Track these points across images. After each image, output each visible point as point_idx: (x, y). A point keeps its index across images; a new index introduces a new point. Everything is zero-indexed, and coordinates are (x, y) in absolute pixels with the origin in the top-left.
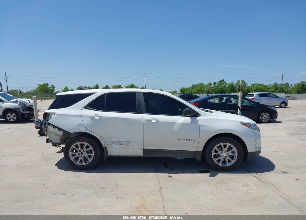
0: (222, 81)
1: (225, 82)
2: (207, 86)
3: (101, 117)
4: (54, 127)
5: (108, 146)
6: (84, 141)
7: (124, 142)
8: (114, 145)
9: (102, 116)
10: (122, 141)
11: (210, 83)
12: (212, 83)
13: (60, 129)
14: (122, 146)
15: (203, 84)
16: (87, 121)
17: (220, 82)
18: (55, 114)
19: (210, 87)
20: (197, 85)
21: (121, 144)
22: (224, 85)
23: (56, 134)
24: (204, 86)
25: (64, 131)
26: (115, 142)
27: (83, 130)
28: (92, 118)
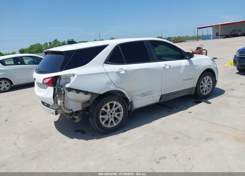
0: (56, 40)
1: (59, 41)
2: (44, 45)
3: (126, 71)
4: (78, 91)
5: (134, 100)
6: (114, 100)
7: (147, 93)
8: (139, 97)
9: (127, 69)
10: (145, 92)
11: (46, 43)
12: (48, 43)
13: (86, 93)
14: (146, 97)
15: (39, 44)
16: (114, 78)
17: (54, 42)
18: (73, 76)
19: (47, 47)
20: (35, 45)
21: (144, 95)
22: (58, 44)
23: (76, 101)
24: (41, 46)
25: (92, 94)
26: (139, 94)
27: (112, 88)
28: (118, 73)
